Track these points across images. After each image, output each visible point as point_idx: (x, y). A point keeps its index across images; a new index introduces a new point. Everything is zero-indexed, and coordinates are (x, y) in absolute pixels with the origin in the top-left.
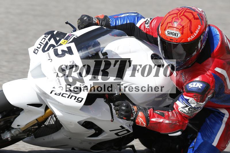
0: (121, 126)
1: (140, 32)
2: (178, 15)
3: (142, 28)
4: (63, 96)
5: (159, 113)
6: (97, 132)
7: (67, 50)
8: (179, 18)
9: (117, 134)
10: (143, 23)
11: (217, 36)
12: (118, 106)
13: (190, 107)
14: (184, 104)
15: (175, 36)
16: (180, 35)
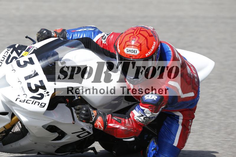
0: (82, 129)
1: (96, 47)
2: (135, 34)
3: (99, 43)
4: (27, 103)
5: (116, 119)
6: (60, 135)
7: (28, 61)
8: (136, 36)
9: (78, 136)
10: (100, 38)
11: (169, 52)
12: (78, 110)
13: (145, 116)
14: (139, 113)
15: (134, 53)
16: (138, 52)
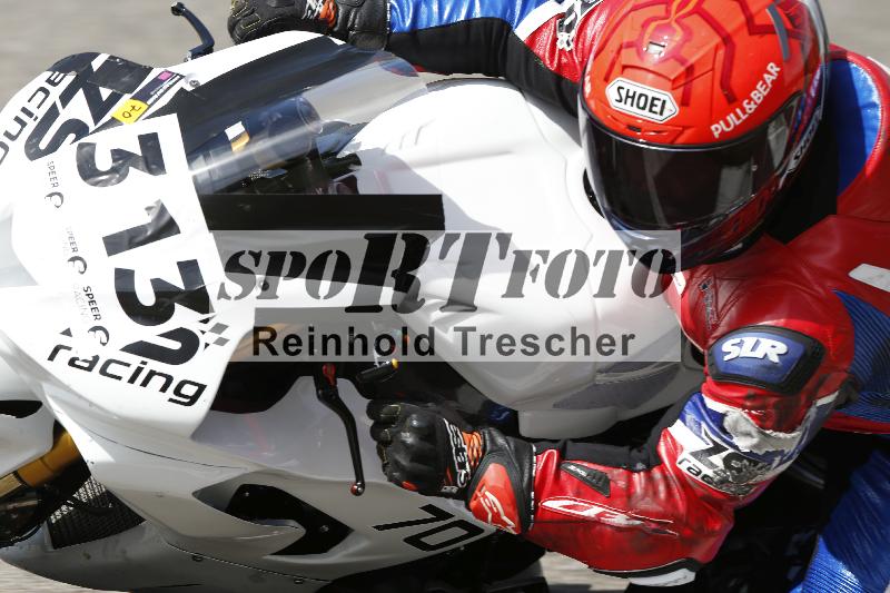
0: (430, 509)
1: (527, 68)
2: (673, 11)
3: (542, 49)
4: (106, 374)
5: (584, 474)
7: (138, 150)
10: (548, 23)
11: (873, 112)
12: (385, 424)
13: (731, 450)
14: (703, 435)
15: (651, 111)
16: (672, 109)
